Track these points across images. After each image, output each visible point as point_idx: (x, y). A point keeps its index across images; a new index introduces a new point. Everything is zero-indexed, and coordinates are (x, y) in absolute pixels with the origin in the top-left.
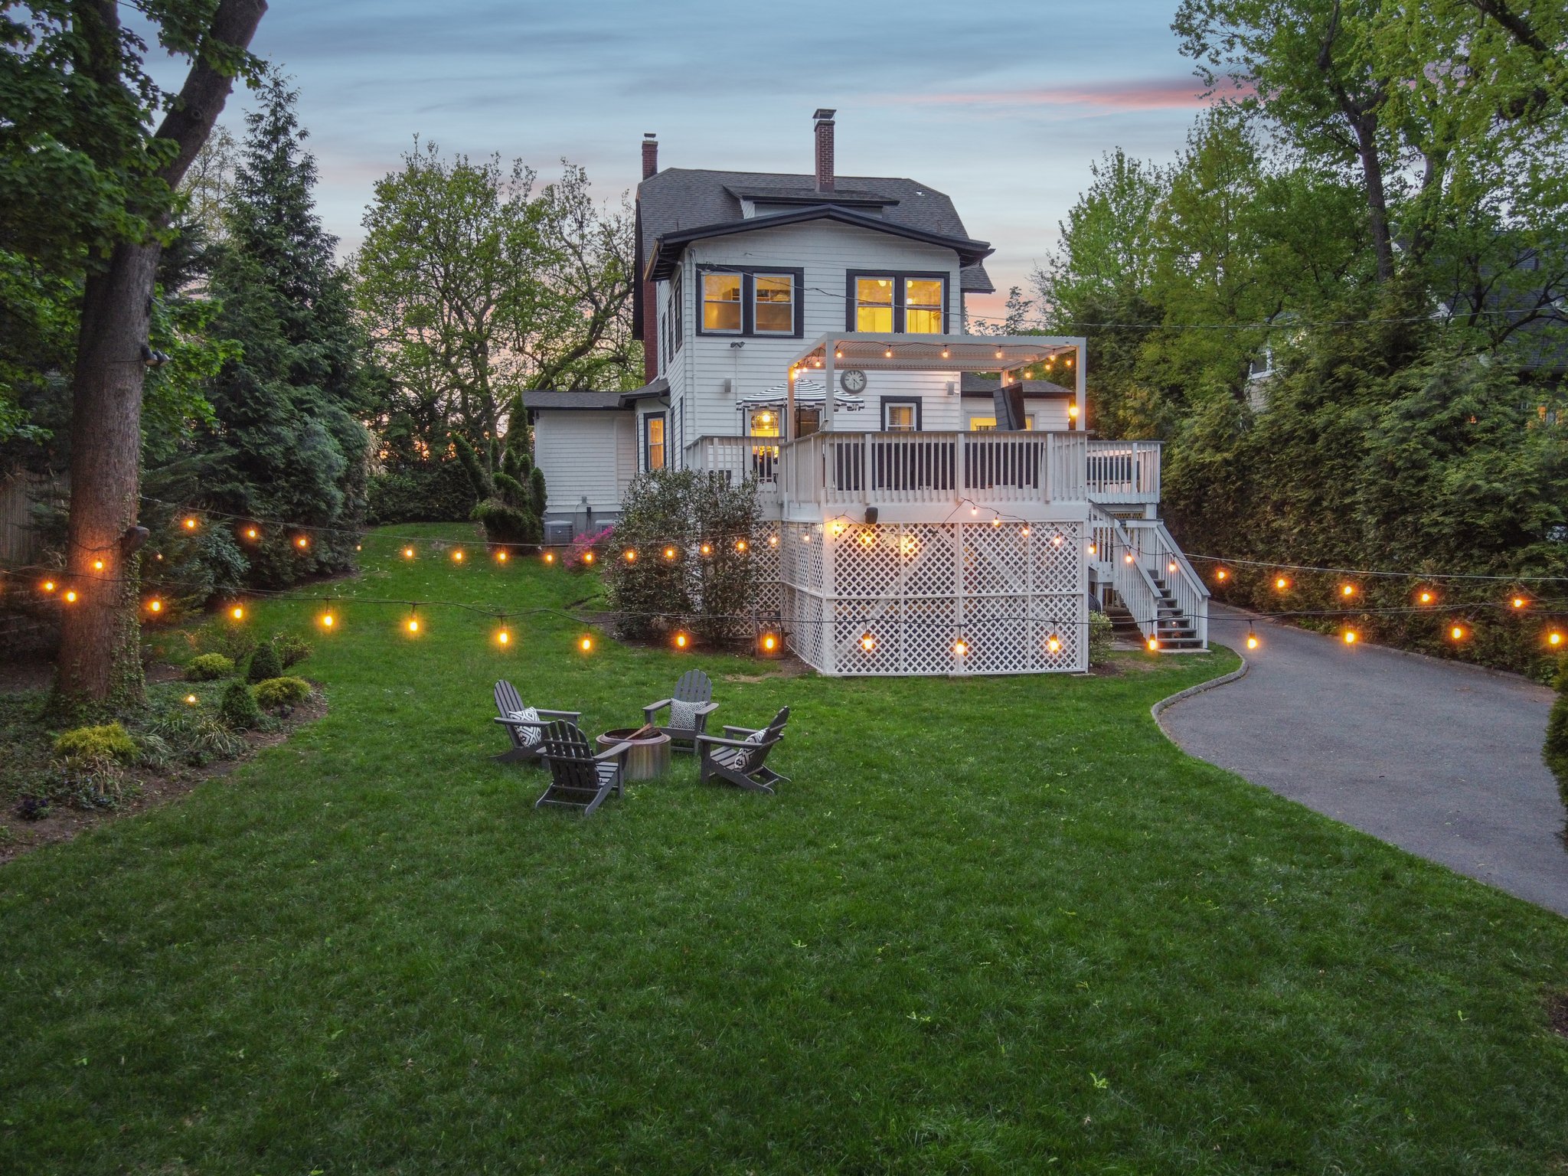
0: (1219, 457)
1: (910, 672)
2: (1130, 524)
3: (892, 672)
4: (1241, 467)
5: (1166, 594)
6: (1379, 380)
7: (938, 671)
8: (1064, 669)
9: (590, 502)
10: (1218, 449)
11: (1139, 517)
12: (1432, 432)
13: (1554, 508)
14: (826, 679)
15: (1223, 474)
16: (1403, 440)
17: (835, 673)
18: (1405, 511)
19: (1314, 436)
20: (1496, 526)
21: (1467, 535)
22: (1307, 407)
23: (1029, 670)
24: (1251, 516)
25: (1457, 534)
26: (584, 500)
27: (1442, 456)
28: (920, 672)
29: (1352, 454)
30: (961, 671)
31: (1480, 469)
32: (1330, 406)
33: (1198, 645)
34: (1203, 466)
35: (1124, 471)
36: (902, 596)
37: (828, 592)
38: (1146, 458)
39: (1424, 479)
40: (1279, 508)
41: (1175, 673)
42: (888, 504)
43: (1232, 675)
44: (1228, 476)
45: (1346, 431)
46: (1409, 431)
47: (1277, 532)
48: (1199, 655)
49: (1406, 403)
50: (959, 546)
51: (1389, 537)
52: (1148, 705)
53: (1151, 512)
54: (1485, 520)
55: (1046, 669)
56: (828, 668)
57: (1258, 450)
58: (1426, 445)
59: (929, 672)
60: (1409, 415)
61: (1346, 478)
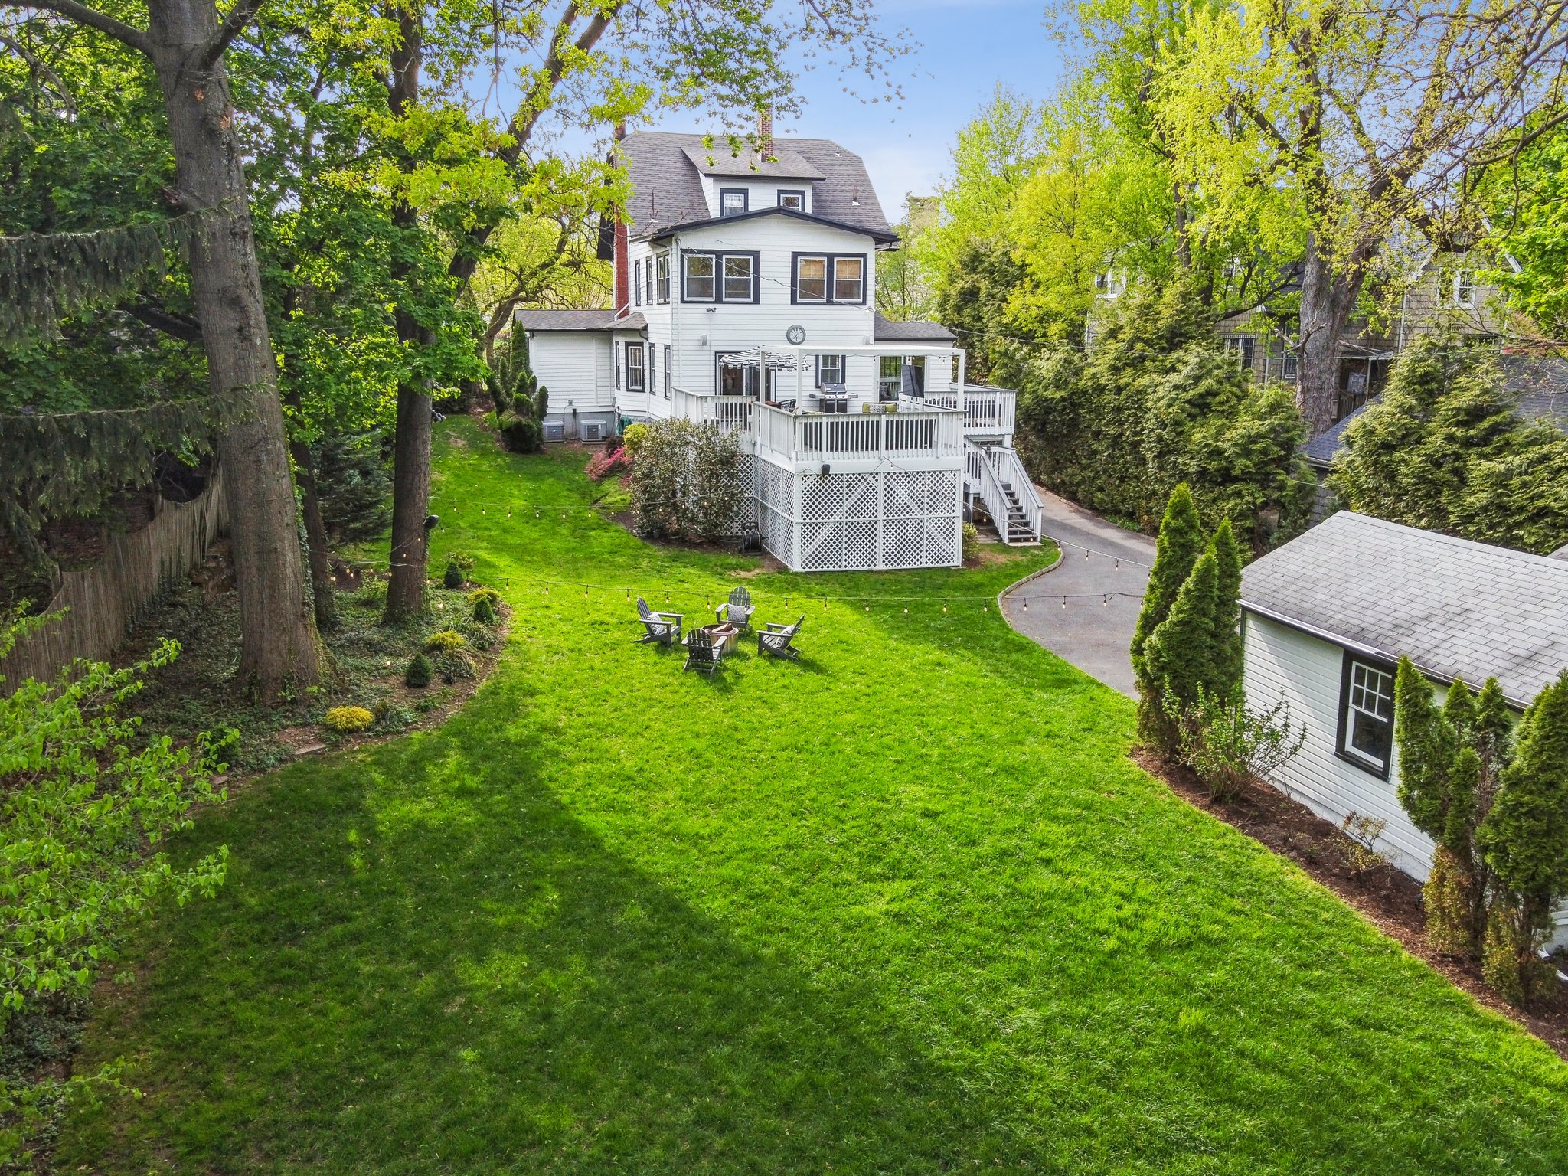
0: (1058, 395)
1: (849, 568)
2: (994, 449)
3: (837, 569)
4: (1073, 402)
5: (1015, 502)
6: (1161, 357)
7: (866, 568)
8: (946, 564)
9: (575, 405)
10: (1058, 387)
11: (1000, 443)
12: (1188, 402)
13: (1249, 463)
14: (796, 574)
15: (1059, 408)
16: (1169, 406)
17: (801, 570)
18: (1169, 452)
19: (1119, 390)
20: (1218, 470)
21: (1203, 473)
22: (1115, 370)
23: (924, 566)
24: (1079, 438)
25: (1198, 472)
26: (571, 403)
27: (1192, 417)
28: (854, 568)
29: (1139, 408)
30: (881, 567)
31: (1213, 432)
32: (1129, 370)
33: (1035, 539)
34: (1047, 400)
35: (990, 410)
36: (844, 520)
37: (797, 518)
38: (1007, 402)
39: (1181, 433)
40: (1097, 435)
41: (1017, 565)
42: (836, 461)
43: (1051, 566)
44: (1065, 407)
45: (1138, 392)
46: (1174, 399)
47: (1095, 452)
48: (1035, 547)
49: (1175, 378)
50: (880, 486)
51: (1161, 468)
52: (996, 593)
53: (1008, 441)
54: (1213, 465)
55: (935, 565)
56: (796, 567)
57: (1085, 393)
58: (1183, 410)
59: (860, 568)
60: (1176, 387)
61: (1137, 423)
